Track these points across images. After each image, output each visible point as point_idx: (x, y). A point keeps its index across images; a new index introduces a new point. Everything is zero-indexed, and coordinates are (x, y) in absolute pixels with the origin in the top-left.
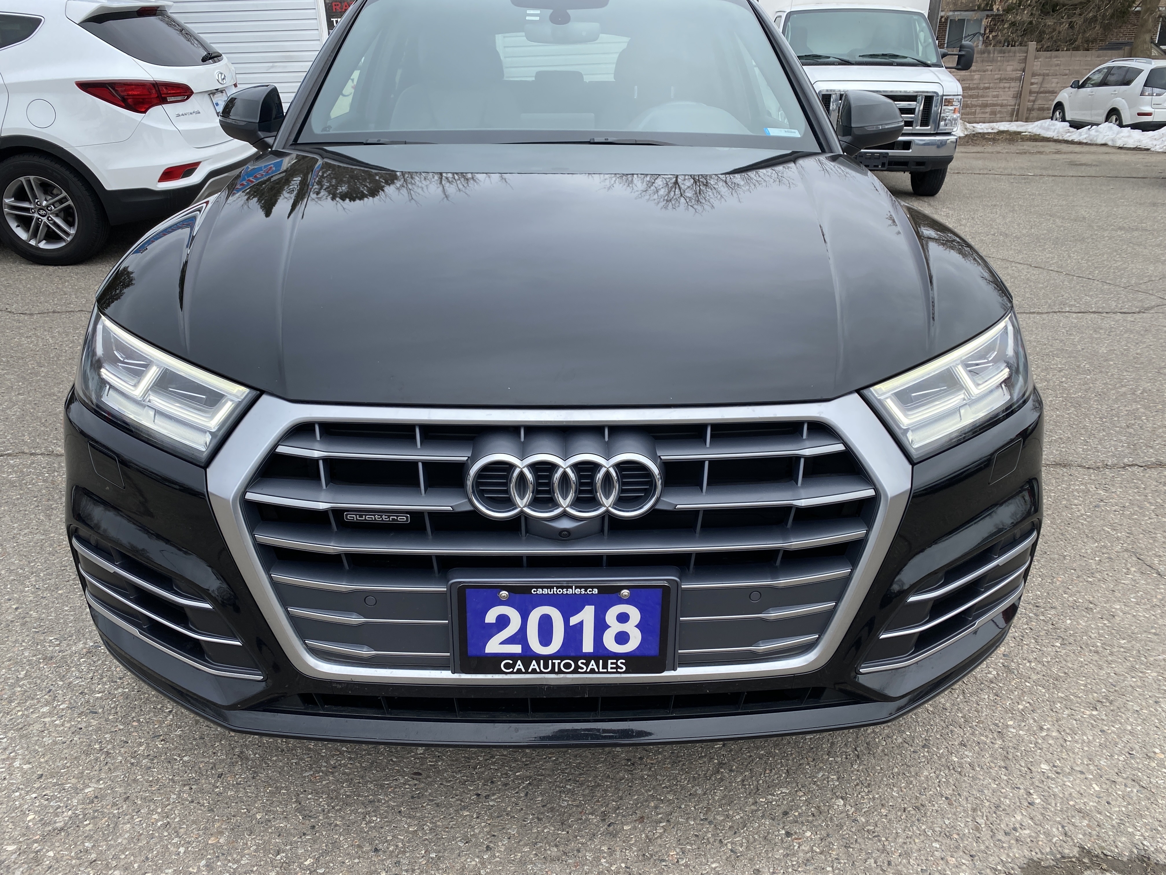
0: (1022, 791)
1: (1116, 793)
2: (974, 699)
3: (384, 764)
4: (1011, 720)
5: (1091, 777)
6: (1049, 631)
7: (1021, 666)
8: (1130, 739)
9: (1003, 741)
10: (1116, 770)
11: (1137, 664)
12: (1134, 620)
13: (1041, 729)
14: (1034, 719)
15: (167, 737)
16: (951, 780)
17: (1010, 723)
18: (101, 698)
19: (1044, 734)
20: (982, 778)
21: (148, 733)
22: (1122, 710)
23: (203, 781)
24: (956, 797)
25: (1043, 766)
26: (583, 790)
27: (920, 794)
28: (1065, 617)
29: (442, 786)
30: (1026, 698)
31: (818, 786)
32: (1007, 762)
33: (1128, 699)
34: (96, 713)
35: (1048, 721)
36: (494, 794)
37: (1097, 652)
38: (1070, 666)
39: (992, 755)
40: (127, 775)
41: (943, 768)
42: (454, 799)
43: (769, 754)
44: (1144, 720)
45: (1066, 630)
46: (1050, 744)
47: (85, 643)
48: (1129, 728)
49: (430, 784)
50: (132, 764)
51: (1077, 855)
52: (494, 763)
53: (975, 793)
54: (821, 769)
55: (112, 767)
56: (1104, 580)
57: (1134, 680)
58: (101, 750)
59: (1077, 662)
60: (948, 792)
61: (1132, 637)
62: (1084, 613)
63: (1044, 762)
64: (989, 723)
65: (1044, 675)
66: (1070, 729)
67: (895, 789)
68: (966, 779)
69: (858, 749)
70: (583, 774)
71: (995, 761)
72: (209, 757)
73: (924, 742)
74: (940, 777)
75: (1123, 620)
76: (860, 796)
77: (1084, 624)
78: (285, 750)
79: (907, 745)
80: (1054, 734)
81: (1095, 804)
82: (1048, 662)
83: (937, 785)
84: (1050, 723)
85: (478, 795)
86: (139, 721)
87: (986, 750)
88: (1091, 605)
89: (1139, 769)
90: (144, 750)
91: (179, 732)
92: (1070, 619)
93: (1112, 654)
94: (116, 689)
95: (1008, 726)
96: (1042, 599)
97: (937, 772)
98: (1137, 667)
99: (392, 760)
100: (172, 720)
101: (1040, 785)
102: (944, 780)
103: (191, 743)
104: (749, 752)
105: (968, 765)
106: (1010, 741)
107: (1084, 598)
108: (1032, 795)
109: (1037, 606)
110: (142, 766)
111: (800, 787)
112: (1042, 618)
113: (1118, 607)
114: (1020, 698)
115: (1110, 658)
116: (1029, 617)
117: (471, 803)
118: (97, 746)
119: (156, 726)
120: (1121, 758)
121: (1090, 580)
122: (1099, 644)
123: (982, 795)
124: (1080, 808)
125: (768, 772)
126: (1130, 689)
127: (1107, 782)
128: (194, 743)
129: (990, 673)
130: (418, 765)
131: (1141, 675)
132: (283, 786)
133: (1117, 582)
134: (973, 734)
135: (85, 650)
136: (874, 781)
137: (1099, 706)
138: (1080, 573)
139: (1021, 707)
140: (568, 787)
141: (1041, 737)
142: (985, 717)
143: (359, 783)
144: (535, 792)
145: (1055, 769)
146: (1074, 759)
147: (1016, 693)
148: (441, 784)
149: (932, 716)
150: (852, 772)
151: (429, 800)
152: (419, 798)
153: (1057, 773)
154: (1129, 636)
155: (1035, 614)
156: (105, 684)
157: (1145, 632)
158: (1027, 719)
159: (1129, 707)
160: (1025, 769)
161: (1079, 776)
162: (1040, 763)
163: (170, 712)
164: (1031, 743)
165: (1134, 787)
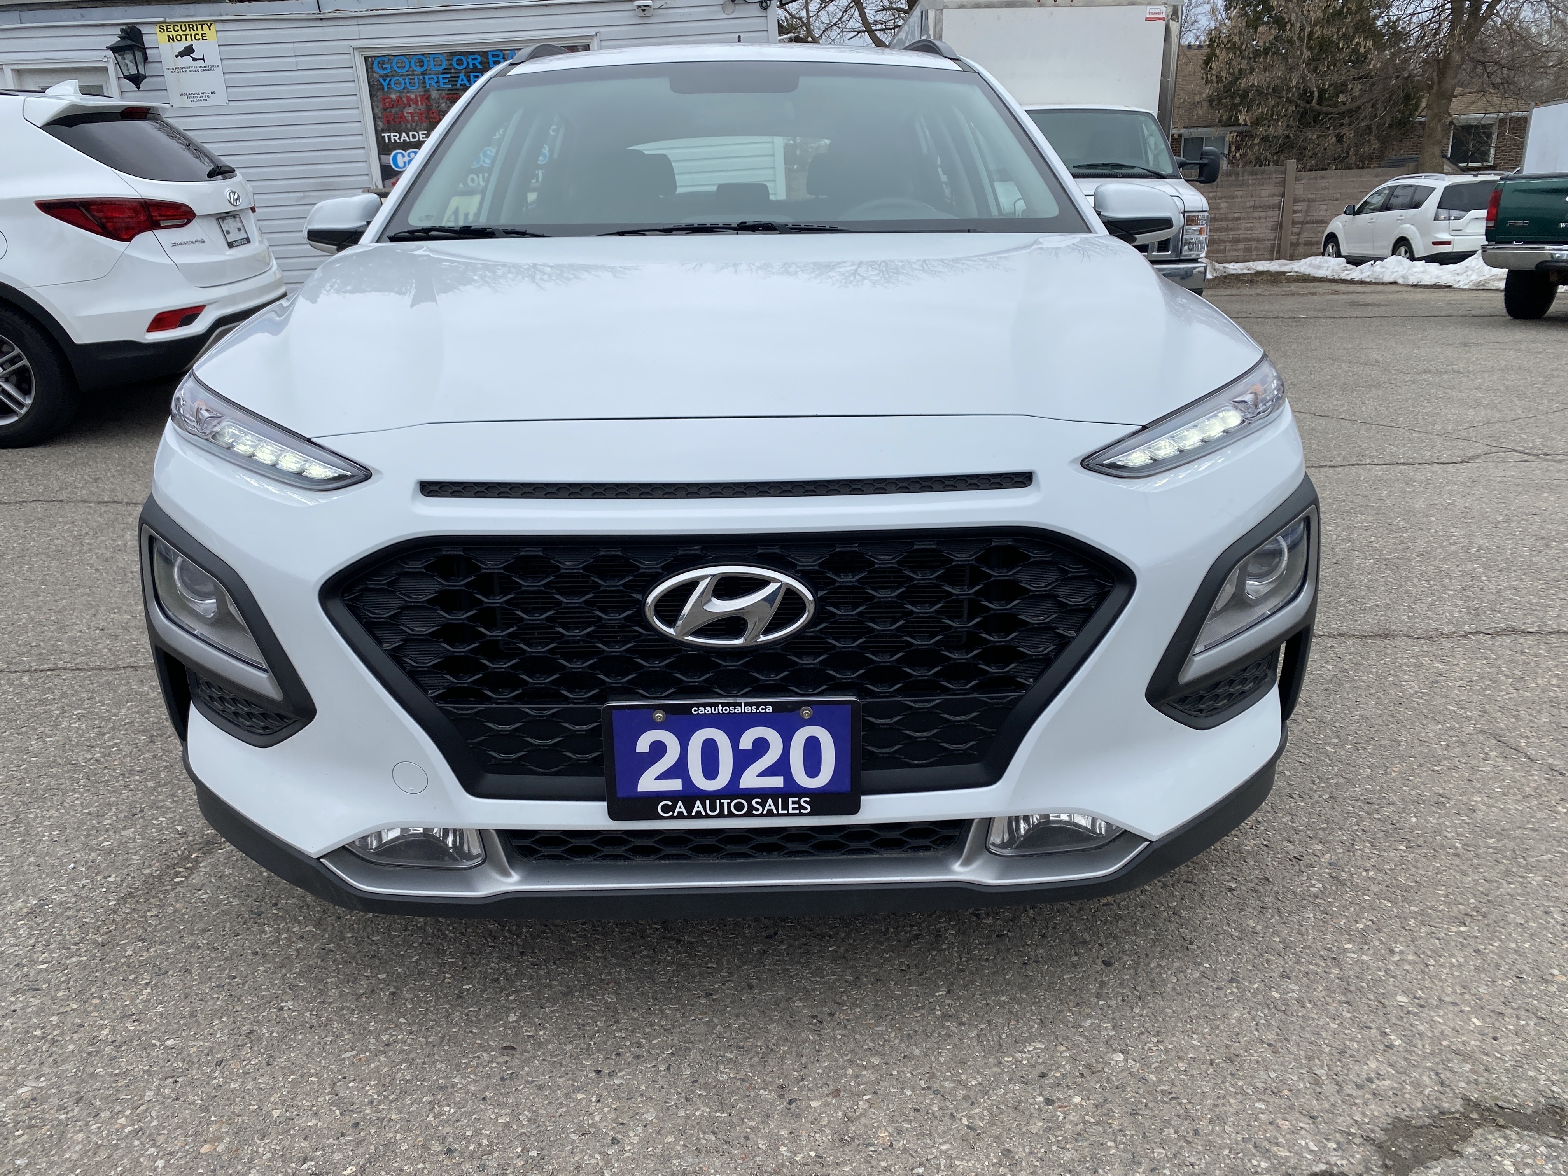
0: (1374, 1031)
1: (1506, 1028)
2: (1295, 918)
3: (460, 1037)
4: (1349, 943)
5: (1468, 1009)
6: (1388, 832)
7: (1355, 876)
8: (1516, 959)
9: (1341, 969)
10: (1503, 1000)
11: (1513, 866)
12: (1502, 813)
13: (1392, 952)
14: (1380, 940)
15: (143, 1016)
16: (1273, 1022)
17: (1348, 946)
18: (46, 970)
19: (1396, 958)
20: (1316, 1017)
21: (114, 1012)
22: (1501, 924)
23: (194, 1072)
24: (1281, 1042)
25: (1399, 998)
26: (750, 1059)
27: (1231, 1041)
28: (1409, 814)
29: (546, 1063)
30: (1366, 915)
31: (1086, 1037)
32: (1349, 995)
33: (1507, 910)
34: (38, 990)
35: (1400, 943)
36: (621, 1070)
37: (1457, 855)
38: (1423, 873)
39: (1327, 989)
40: (81, 1068)
41: (1260, 1007)
42: (564, 1079)
43: (1014, 1000)
44: (1532, 934)
45: (1411, 830)
46: (1407, 971)
47: (26, 902)
48: (1513, 945)
49: (527, 1061)
50: (90, 1053)
51: (1462, 1110)
52: (620, 1030)
53: (1308, 1036)
54: (1089, 1016)
55: (59, 1060)
56: (1456, 769)
57: (1512, 886)
58: (43, 1037)
59: (1431, 869)
60: (1270, 1036)
61: (1502, 835)
62: (1434, 809)
63: (1400, 992)
64: (1319, 948)
65: (1388, 886)
66: (1431, 950)
67: (1195, 1036)
68: (1294, 1019)
69: (1139, 988)
70: (749, 1038)
71: (1333, 995)
72: (203, 1040)
73: (1231, 975)
74: (1257, 1018)
75: (1487, 814)
76: (1146, 1048)
77: (1435, 822)
78: (316, 1025)
79: (1207, 981)
80: (1411, 958)
81: (1479, 1043)
82: (1391, 870)
83: (1253, 1029)
84: (1404, 944)
85: (598, 1072)
86: (100, 997)
87: (1318, 982)
88: (1443, 799)
89: (1533, 997)
90: (107, 1035)
91: (160, 1009)
92: (1416, 817)
93: (1477, 856)
94: (68, 958)
95: (1345, 951)
96: (1375, 794)
97: (1253, 1013)
98: (1514, 870)
99: (471, 1032)
100: (149, 994)
101: (1398, 1022)
102: (1263, 1021)
103: (178, 1023)
104: (985, 999)
105: (1294, 1002)
106: (1351, 969)
107: (1431, 790)
108: (1388, 1035)
109: (1368, 803)
110: (103, 1055)
111: (1060, 1039)
112: (1376, 816)
113: (1479, 799)
114: (1358, 916)
115: (1475, 861)
116: (1359, 816)
117: (589, 1083)
118: (38, 1033)
119: (127, 1003)
120: (1507, 984)
121: (1436, 768)
122: (1458, 845)
123: (1318, 1039)
124: (1458, 1049)
125: (1013, 1023)
126: (1508, 897)
127: (1491, 1014)
128: (181, 1022)
129: (1313, 886)
130: (509, 1037)
131: (1520, 880)
132: (312, 1071)
133: (1473, 769)
134: (1298, 962)
135: (25, 910)
136: (1166, 1028)
137: (1468, 920)
138: (1422, 762)
139: (1360, 926)
140: (728, 1055)
141: (1393, 962)
142: (1312, 941)
143: (424, 1063)
144: (680, 1064)
145: (1417, 1001)
146: (1442, 987)
147: (1352, 909)
148: (544, 1060)
149: (1239, 942)
150: (1133, 1018)
151: (527, 1082)
152: (511, 1079)
153: (1421, 1006)
154: (1497, 833)
155: (1368, 813)
156: (53, 951)
157: (1520, 828)
158: (1372, 941)
159: (1509, 920)
160: (1374, 1004)
161: (1451, 1008)
162: (1396, 994)
163: (148, 984)
164: (1380, 971)
165: (1529, 1018)
